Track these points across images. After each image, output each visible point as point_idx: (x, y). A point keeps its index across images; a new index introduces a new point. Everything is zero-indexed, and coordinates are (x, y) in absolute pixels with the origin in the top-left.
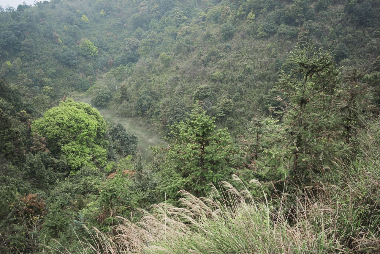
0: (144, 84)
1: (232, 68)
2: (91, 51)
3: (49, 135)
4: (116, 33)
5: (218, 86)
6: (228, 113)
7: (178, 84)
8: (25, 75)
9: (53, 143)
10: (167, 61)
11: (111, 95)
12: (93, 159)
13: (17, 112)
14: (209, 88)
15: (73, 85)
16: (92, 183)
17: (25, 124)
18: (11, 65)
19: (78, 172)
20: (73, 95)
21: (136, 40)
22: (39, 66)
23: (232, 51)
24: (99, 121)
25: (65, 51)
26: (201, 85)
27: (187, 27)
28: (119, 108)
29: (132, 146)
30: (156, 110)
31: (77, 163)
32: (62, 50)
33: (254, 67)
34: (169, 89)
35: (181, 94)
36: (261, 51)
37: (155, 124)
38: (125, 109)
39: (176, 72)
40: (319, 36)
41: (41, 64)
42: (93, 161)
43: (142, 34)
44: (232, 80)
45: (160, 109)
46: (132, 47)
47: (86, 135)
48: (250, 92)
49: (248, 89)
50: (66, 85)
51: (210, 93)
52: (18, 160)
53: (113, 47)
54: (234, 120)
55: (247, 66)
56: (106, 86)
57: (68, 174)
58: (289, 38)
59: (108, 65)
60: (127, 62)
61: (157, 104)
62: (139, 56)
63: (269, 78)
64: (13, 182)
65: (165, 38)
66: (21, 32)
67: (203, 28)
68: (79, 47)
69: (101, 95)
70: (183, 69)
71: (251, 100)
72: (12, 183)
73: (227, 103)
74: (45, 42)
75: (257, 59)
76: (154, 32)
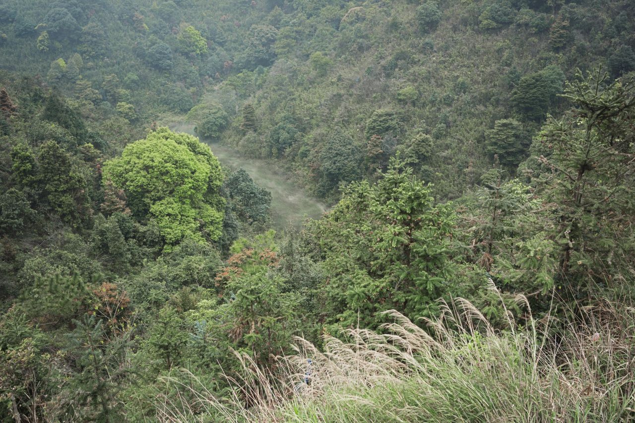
0: (282, 104)
1: (433, 81)
2: (196, 46)
3: (131, 185)
4: (237, 16)
5: (408, 111)
6: (424, 158)
7: (340, 106)
8: (87, 83)
9: (137, 198)
10: (322, 65)
11: (226, 120)
12: (201, 228)
13: (79, 145)
14: (393, 115)
15: (166, 102)
16: (200, 268)
17: (92, 167)
18: (65, 65)
19: (176, 248)
20: (164, 117)
21: (271, 29)
22: (110, 68)
23: (435, 52)
24: (212, 166)
25: (154, 44)
26: (380, 108)
27: (358, 8)
28: (240, 143)
29: (262, 207)
30: (303, 149)
31: (175, 234)
32: (149, 43)
33: (472, 80)
34: (324, 114)
35: (346, 123)
36: (485, 53)
37: (300, 172)
38: (250, 145)
39: (337, 85)
40: (587, 31)
41: (114, 66)
42: (201, 231)
43: (281, 18)
44: (433, 103)
45: (309, 148)
46: (264, 40)
47: (190, 188)
48: (463, 123)
49: (460, 118)
50: (155, 101)
51: (394, 122)
52: (81, 225)
53: (234, 39)
54: (434, 170)
55: (460, 80)
56: (220, 106)
57: (161, 250)
58: (535, 33)
59: (224, 69)
60: (256, 65)
61: (305, 139)
62: (275, 55)
63: (497, 101)
64: (74, 261)
65: (320, 27)
66: (82, 11)
67: (385, 12)
68: (176, 38)
69: (211, 121)
70: (350, 80)
71: (464, 136)
72: (72, 263)
73: (423, 141)
74: (120, 28)
75: (478, 68)
76: (302, 16)
